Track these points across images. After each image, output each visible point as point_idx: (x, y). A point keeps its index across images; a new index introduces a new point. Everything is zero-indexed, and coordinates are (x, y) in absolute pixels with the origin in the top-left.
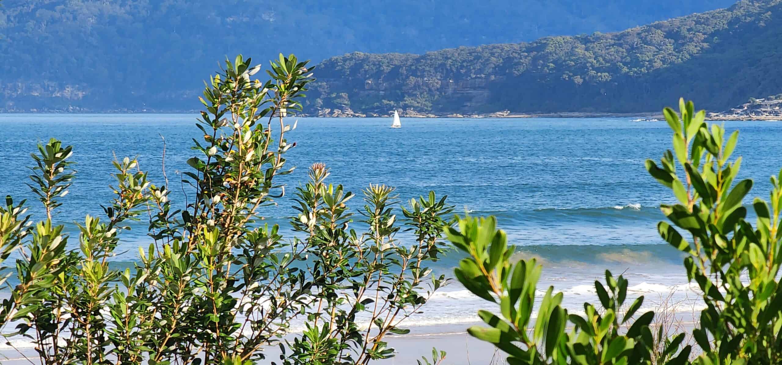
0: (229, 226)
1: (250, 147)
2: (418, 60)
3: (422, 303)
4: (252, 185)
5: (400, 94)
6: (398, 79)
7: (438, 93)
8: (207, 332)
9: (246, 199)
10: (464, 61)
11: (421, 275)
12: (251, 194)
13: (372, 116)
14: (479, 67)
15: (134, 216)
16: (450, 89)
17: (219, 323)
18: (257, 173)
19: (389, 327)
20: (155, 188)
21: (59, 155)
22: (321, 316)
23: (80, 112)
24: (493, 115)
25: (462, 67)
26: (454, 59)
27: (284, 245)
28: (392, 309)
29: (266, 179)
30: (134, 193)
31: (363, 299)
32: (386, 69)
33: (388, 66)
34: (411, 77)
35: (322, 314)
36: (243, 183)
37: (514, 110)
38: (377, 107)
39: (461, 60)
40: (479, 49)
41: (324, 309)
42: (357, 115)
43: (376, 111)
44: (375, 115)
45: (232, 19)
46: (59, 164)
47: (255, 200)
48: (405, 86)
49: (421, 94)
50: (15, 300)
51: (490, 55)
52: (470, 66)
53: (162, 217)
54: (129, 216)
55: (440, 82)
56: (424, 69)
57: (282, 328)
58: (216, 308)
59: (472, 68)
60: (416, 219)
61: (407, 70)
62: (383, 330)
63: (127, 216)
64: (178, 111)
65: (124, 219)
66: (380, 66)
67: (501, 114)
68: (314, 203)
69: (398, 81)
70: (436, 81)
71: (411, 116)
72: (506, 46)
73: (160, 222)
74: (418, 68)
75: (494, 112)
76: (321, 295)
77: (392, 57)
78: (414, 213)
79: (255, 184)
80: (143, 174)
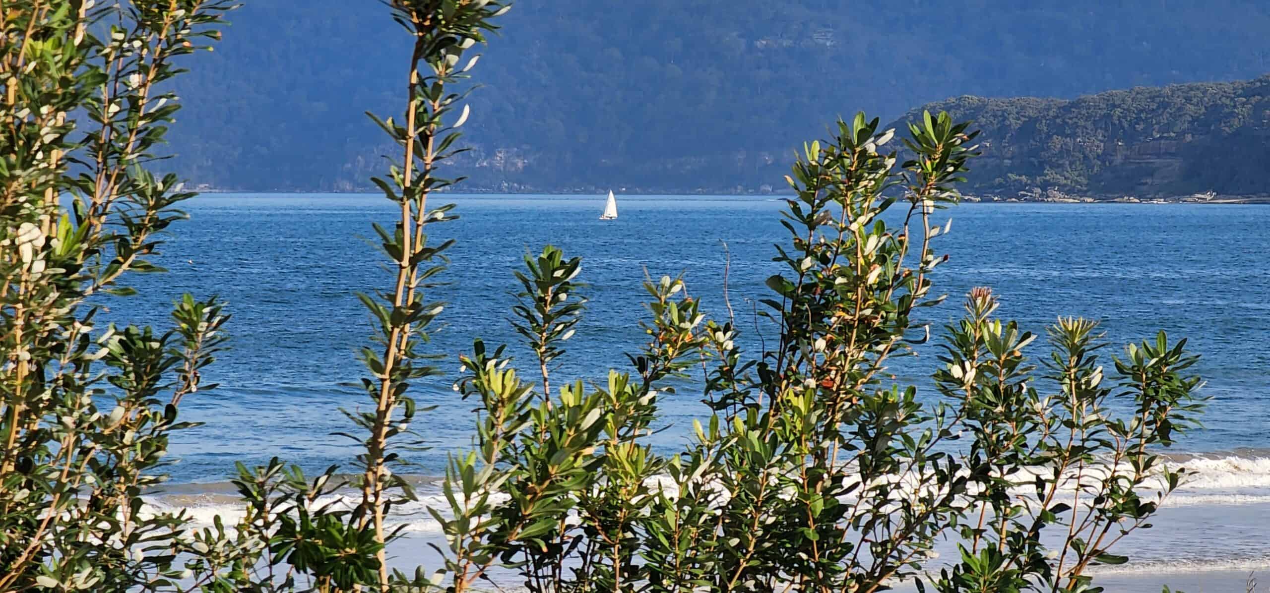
0: (838, 388)
1: (874, 262)
2: (1067, 109)
3: (1150, 513)
4: (877, 323)
5: (1036, 163)
6: (1034, 140)
7: (1099, 163)
8: (799, 556)
9: (867, 346)
10: (1141, 111)
11: (1148, 465)
12: (875, 338)
13: (991, 201)
14: (1166, 121)
15: (680, 370)
16: (1119, 157)
17: (817, 542)
18: (885, 303)
19: (1094, 552)
20: (714, 326)
21: (558, 274)
22: (984, 534)
23: (519, 191)
24: (1189, 199)
25: (1138, 120)
26: (1126, 107)
27: (924, 419)
28: (1100, 522)
29: (899, 314)
30: (680, 333)
31: (1050, 506)
32: (1014, 123)
33: (1018, 119)
34: (1055, 137)
35: (985, 530)
36: (862, 320)
37: (1221, 192)
38: (1000, 185)
39: (1136, 108)
40: (1167, 90)
41: (989, 524)
42: (966, 198)
43: (997, 191)
44: (996, 198)
45: (764, 42)
46: (559, 289)
47: (881, 348)
48: (1044, 150)
49: (1071, 164)
50: (523, 509)
51: (1184, 101)
52: (1152, 118)
53: (727, 374)
54: (672, 371)
55: (1102, 144)
56: (1076, 123)
57: (921, 549)
58: (814, 519)
59: (1154, 121)
60: (1137, 376)
61: (1048, 125)
62: (1085, 558)
63: (668, 370)
64: (676, 191)
65: (663, 374)
66: (1005, 119)
67: (1203, 196)
68: (973, 352)
69: (1034, 143)
70: (1096, 143)
71: (1056, 199)
72: (1211, 86)
73: (722, 382)
74: (1067, 123)
75: (1191, 194)
76: (982, 496)
77: (1023, 103)
78: (1133, 367)
79: (882, 321)
80: (693, 302)
